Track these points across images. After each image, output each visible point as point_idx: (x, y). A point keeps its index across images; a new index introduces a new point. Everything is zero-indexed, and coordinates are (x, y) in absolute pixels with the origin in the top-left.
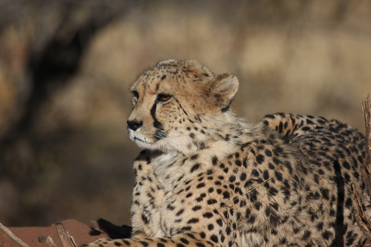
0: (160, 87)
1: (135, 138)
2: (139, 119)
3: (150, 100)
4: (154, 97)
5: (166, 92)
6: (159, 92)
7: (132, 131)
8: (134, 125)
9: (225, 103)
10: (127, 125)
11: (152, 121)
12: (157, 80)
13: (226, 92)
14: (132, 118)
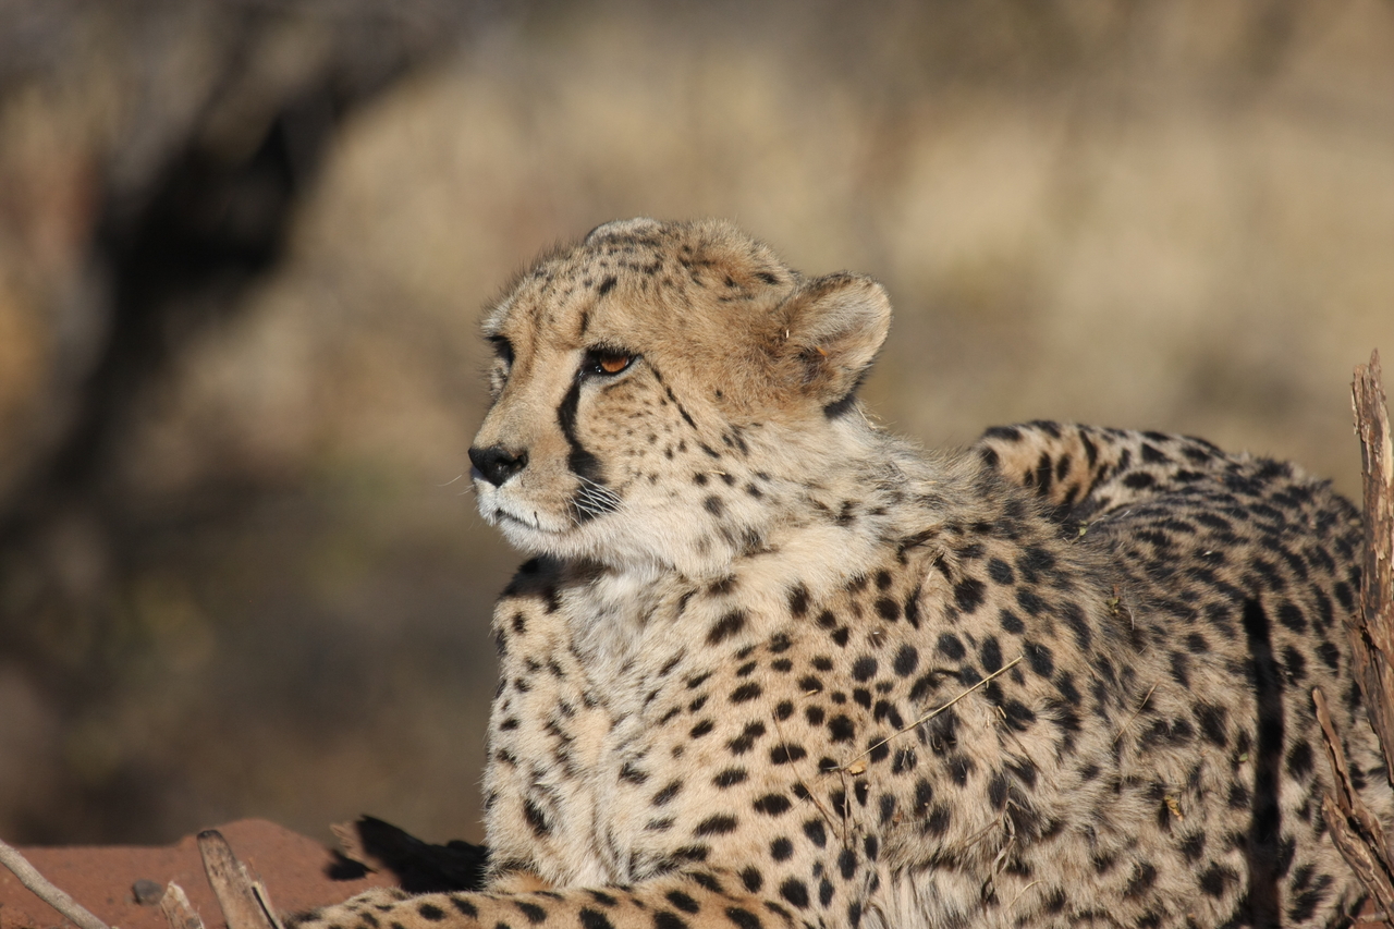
0: (594, 323)
1: (499, 513)
2: (513, 442)
3: (556, 369)
4: (573, 360)
5: (617, 342)
6: (590, 340)
7: (487, 487)
8: (496, 465)
9: (839, 385)
10: (467, 463)
11: (562, 449)
12: (581, 296)
13: (842, 345)
14: (488, 435)
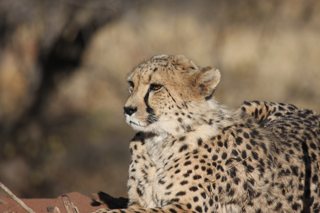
0: (152, 78)
1: (131, 122)
2: (134, 106)
3: (144, 89)
4: (148, 87)
5: (158, 83)
6: (152, 82)
7: (128, 116)
8: (130, 111)
9: (209, 93)
10: (123, 110)
11: (145, 107)
12: (149, 72)
13: (209, 83)
14: (128, 104)
